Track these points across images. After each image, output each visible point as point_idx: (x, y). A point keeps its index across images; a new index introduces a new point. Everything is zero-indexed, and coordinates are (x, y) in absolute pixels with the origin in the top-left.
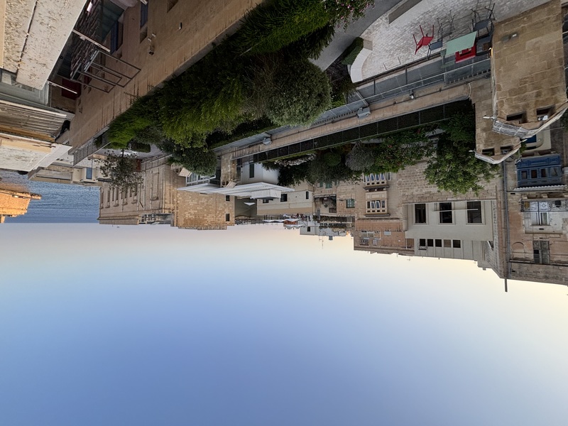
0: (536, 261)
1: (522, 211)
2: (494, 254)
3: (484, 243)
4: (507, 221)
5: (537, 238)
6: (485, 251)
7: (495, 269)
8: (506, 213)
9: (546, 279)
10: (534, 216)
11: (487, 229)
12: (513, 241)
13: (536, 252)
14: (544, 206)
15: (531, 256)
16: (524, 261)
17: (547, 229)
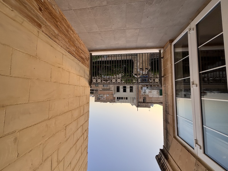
0: (143, 102)
1: (141, 89)
2: (135, 101)
3: (133, 98)
4: (138, 92)
5: (144, 96)
6: (133, 100)
7: (135, 105)
8: (138, 90)
9: (145, 107)
10: (143, 90)
11: (134, 94)
12: (139, 97)
13: (143, 100)
14: (145, 88)
15: (142, 101)
16: (141, 102)
17: (146, 94)
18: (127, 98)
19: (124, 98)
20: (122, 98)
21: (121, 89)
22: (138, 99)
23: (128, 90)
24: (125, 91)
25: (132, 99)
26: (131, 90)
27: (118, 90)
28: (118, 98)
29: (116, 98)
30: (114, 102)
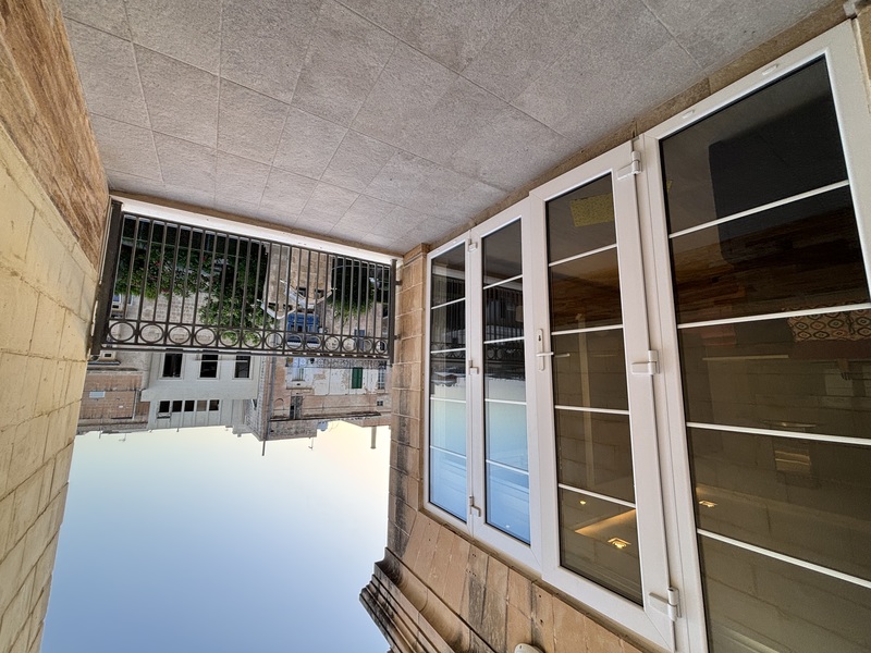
0: (291, 418)
1: (287, 366)
2: (256, 415)
3: (246, 403)
4: (273, 376)
5: (295, 393)
6: (246, 411)
7: (255, 432)
8: (274, 368)
9: (297, 434)
10: (294, 372)
11: (252, 386)
12: (275, 398)
13: (292, 408)
14: (303, 361)
15: (288, 413)
16: (281, 419)
17: (303, 384)
18: (214, 406)
19: (202, 405)
20: (190, 406)
21: (191, 364)
22: (268, 403)
23: (226, 365)
24: (209, 370)
25: (239, 408)
26: (242, 370)
27: (173, 367)
28: (164, 406)
29: (155, 407)
30: (141, 425)
